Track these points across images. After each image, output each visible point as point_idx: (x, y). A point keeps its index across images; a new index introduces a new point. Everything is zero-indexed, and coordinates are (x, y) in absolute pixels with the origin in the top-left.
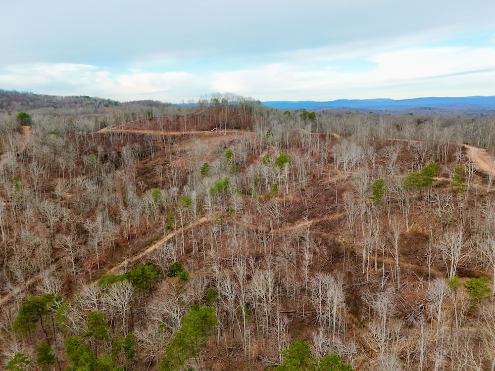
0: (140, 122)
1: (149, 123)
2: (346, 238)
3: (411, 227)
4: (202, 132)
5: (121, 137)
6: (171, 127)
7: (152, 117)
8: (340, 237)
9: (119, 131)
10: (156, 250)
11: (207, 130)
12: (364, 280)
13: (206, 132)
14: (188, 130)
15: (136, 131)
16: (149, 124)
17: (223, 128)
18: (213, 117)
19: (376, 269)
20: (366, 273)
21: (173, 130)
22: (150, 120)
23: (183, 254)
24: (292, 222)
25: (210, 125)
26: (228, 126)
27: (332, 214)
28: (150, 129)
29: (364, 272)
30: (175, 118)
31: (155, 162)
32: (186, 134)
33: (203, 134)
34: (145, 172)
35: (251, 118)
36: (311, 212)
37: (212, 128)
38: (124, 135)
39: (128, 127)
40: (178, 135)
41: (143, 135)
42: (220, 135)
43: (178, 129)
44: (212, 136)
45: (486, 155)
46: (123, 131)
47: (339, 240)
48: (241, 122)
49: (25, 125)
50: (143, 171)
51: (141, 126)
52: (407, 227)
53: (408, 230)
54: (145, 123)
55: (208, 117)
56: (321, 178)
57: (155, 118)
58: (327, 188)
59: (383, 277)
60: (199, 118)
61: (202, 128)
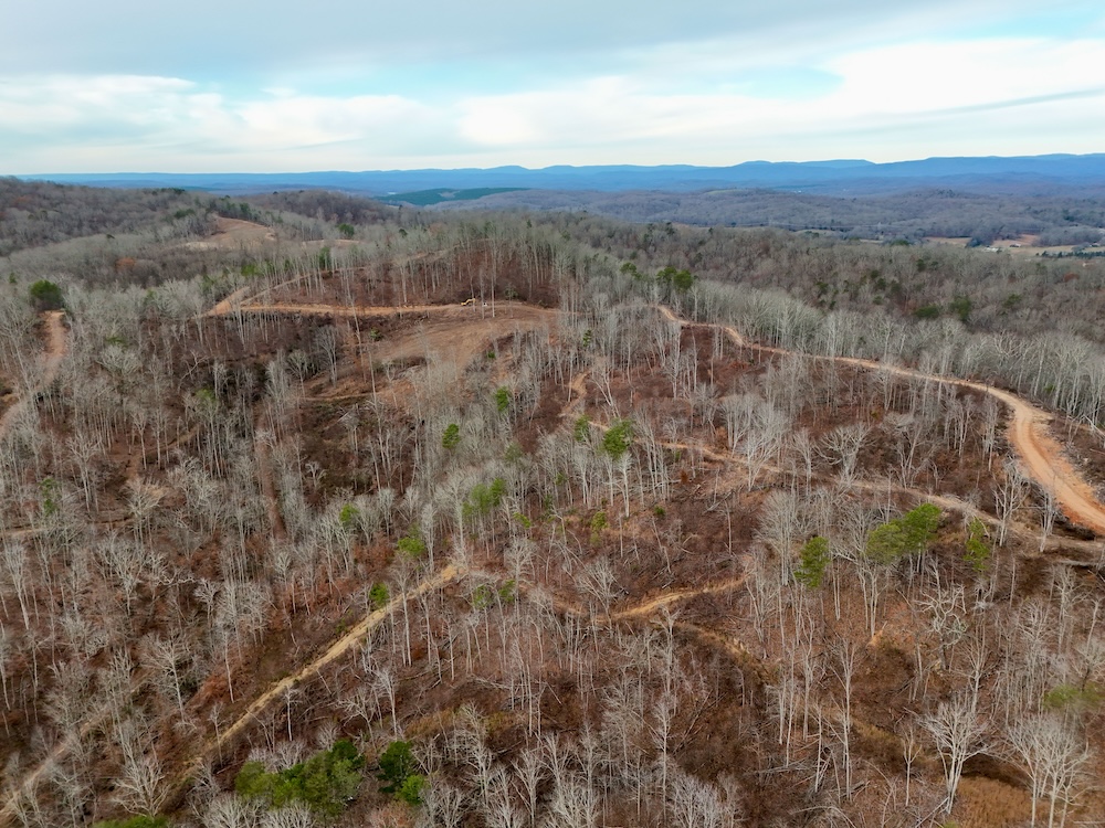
0: (303, 284)
1: (322, 285)
2: (747, 645)
3: (881, 632)
4: (442, 308)
5: (261, 325)
6: (372, 297)
7: (331, 273)
8: (736, 641)
9: (257, 308)
10: (349, 650)
11: (453, 302)
12: (781, 762)
13: (451, 308)
14: (411, 302)
15: (295, 308)
16: (323, 288)
17: (487, 296)
18: (465, 270)
19: (806, 736)
20: (785, 742)
21: (377, 303)
22: (325, 277)
23: (407, 661)
24: (636, 597)
25: (460, 287)
26: (499, 294)
27: (720, 578)
28: (326, 301)
29: (781, 742)
30: (381, 273)
31: (339, 390)
32: (407, 314)
33: (444, 312)
34: (318, 420)
35: (549, 277)
36: (677, 570)
37: (463, 297)
38: (269, 318)
39: (277, 297)
40: (388, 316)
41: (311, 317)
42: (480, 316)
43: (389, 304)
44: (463, 320)
45: (1046, 436)
46: (266, 307)
47: (734, 650)
48: (527, 284)
49: (50, 309)
50: (315, 417)
51: (305, 294)
52: (873, 631)
53: (874, 642)
54: (313, 286)
55: (454, 271)
56: (698, 480)
57: (336, 272)
58: (711, 509)
59: (820, 759)
60: (435, 274)
61: (441, 296)
